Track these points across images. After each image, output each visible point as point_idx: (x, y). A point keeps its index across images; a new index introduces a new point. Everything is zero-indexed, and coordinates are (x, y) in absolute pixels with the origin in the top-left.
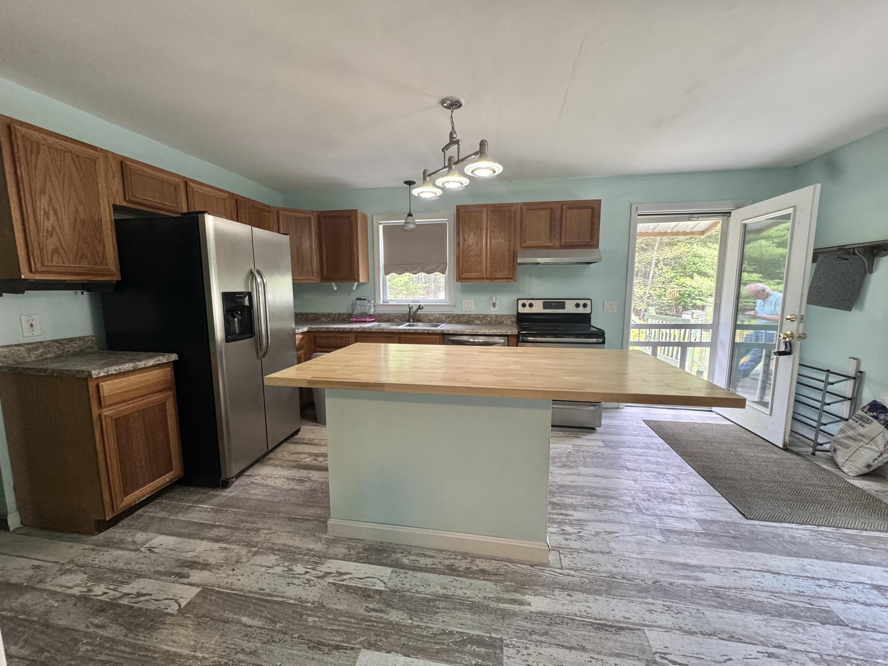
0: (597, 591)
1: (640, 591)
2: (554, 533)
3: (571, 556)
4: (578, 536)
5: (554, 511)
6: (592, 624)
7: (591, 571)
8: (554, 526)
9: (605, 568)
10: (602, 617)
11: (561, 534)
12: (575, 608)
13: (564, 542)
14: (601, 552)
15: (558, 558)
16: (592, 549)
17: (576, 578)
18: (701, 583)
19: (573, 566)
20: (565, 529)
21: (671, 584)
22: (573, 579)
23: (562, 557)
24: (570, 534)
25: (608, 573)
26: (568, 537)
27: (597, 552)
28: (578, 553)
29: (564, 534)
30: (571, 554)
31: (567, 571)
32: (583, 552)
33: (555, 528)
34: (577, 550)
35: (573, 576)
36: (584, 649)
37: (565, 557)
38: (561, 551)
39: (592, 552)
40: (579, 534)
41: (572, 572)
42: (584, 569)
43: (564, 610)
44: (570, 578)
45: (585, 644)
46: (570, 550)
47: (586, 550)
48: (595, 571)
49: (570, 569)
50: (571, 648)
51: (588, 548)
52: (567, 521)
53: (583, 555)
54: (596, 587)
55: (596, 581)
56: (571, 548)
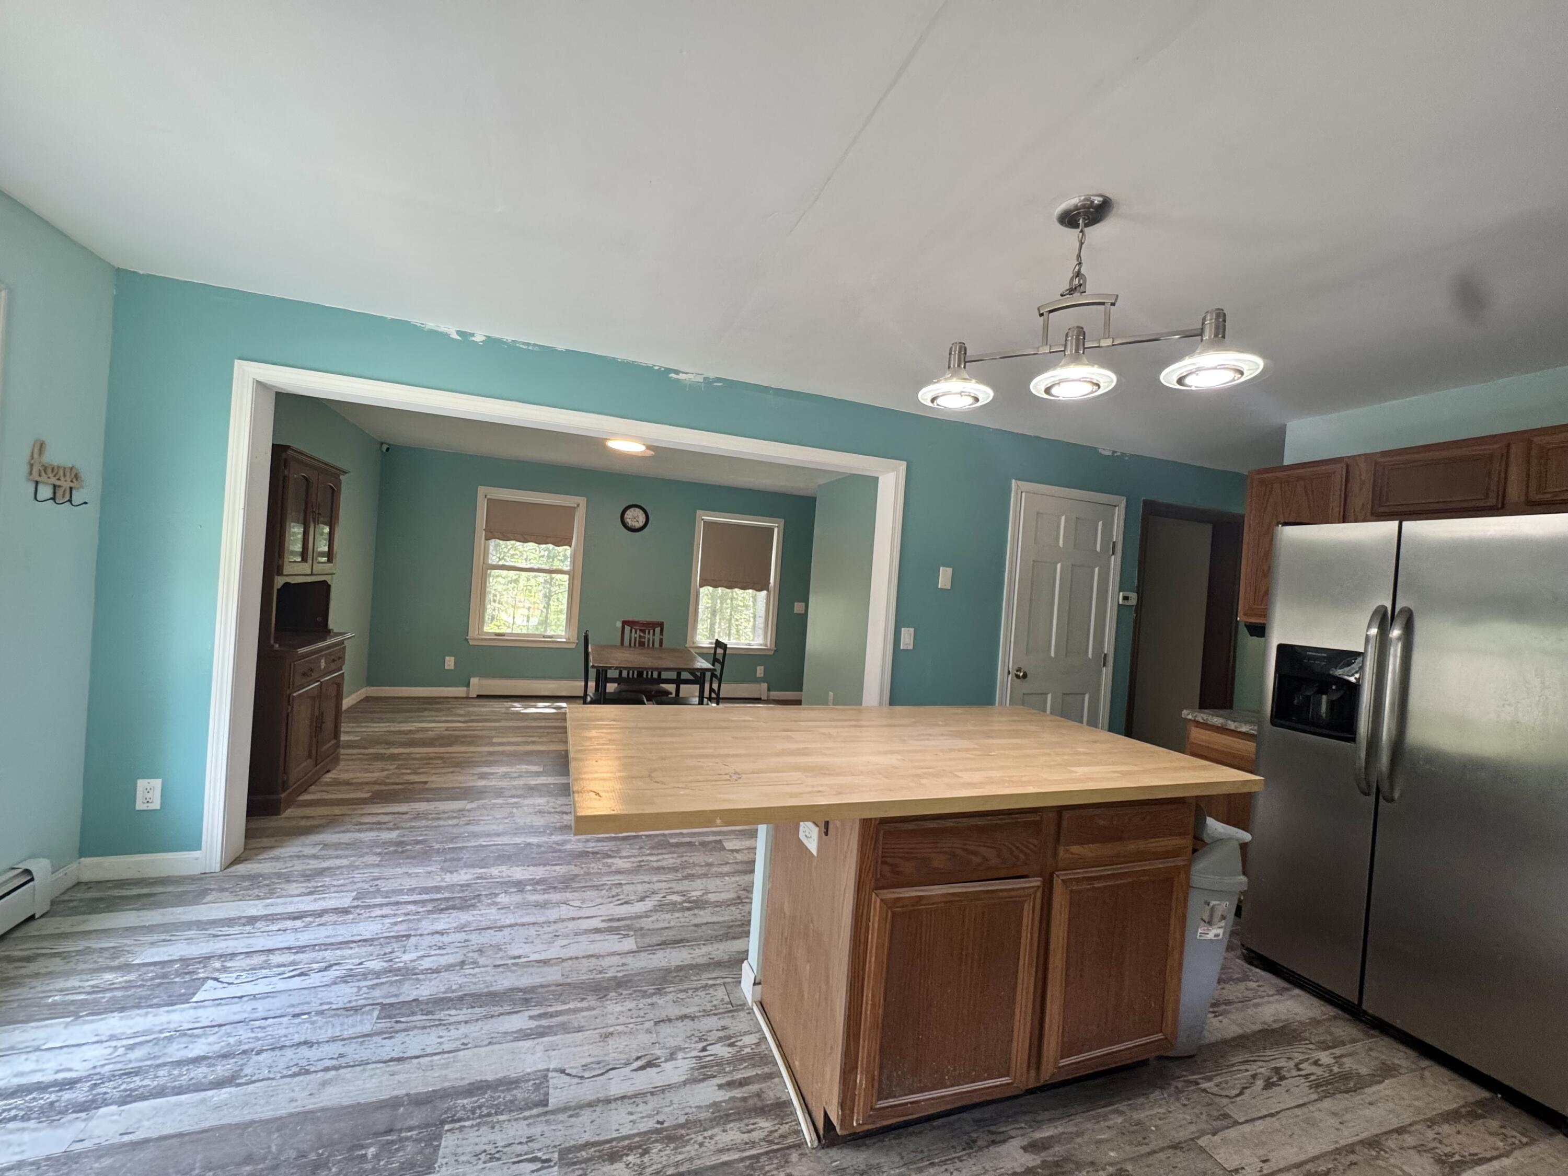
0: (680, 970)
1: (629, 981)
2: (745, 1033)
3: (715, 1003)
4: (706, 1040)
5: (754, 1088)
6: (688, 942)
7: (685, 991)
8: (748, 1050)
9: (667, 998)
10: (678, 949)
11: (735, 1036)
12: (704, 949)
13: (727, 1022)
14: (670, 1020)
15: (731, 996)
16: (684, 1023)
17: (706, 978)
18: (536, 1011)
19: (711, 991)
20: (730, 1049)
21: (583, 999)
22: (710, 976)
23: (726, 998)
24: (720, 1039)
25: (666, 993)
26: (721, 1034)
27: (677, 1019)
28: (704, 1010)
29: (729, 1038)
30: (715, 1006)
31: (718, 982)
32: (697, 1014)
33: (745, 1046)
34: (707, 1014)
35: (709, 979)
36: (696, 925)
37: (723, 1000)
38: (730, 1006)
39: (683, 1017)
40: (705, 1044)
41: (710, 982)
42: (696, 989)
43: (716, 946)
44: (714, 975)
45: (695, 929)
46: (716, 1012)
47: (693, 1019)
48: (681, 991)
49: (714, 985)
50: (707, 923)
51: (691, 1023)
52: (727, 1069)
53: (697, 1009)
54: (681, 974)
55: (681, 980)
56: (715, 1015)
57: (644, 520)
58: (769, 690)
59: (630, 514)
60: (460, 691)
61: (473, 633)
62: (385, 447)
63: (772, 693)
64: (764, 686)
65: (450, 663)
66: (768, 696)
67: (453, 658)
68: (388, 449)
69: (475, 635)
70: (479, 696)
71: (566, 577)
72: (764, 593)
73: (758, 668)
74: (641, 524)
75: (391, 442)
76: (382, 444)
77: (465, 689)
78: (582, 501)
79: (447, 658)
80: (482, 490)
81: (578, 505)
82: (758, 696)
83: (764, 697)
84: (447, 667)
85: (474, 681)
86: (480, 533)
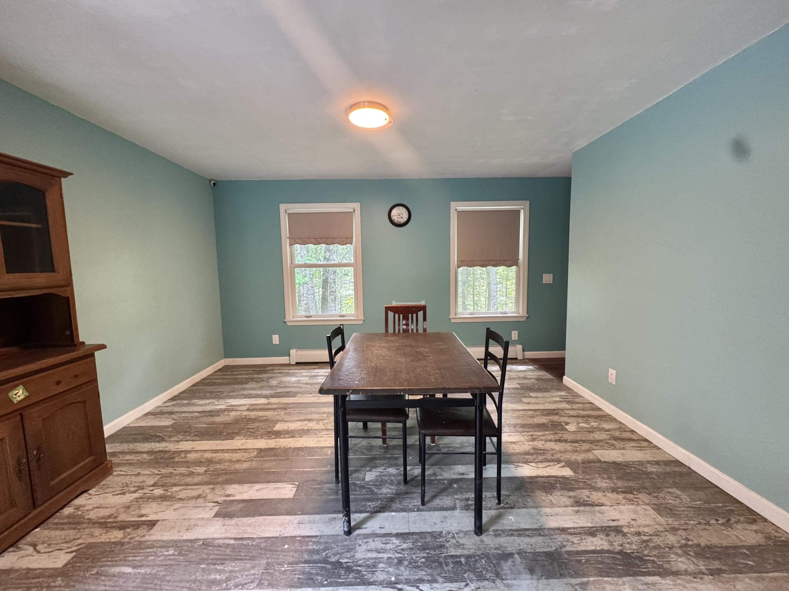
57: (407, 216)
58: (524, 350)
59: (395, 212)
60: (283, 360)
61: (290, 317)
62: (212, 182)
63: (526, 353)
64: (520, 347)
65: (276, 339)
66: (524, 355)
67: (277, 336)
68: (214, 184)
69: (291, 319)
70: (298, 364)
71: (351, 269)
72: (514, 268)
73: (513, 332)
74: (405, 219)
75: (216, 179)
76: (210, 181)
77: (288, 357)
78: (356, 206)
79: (273, 336)
80: (283, 207)
81: (354, 211)
82: (515, 357)
83: (520, 357)
84: (274, 343)
85: (293, 352)
86: (286, 242)
